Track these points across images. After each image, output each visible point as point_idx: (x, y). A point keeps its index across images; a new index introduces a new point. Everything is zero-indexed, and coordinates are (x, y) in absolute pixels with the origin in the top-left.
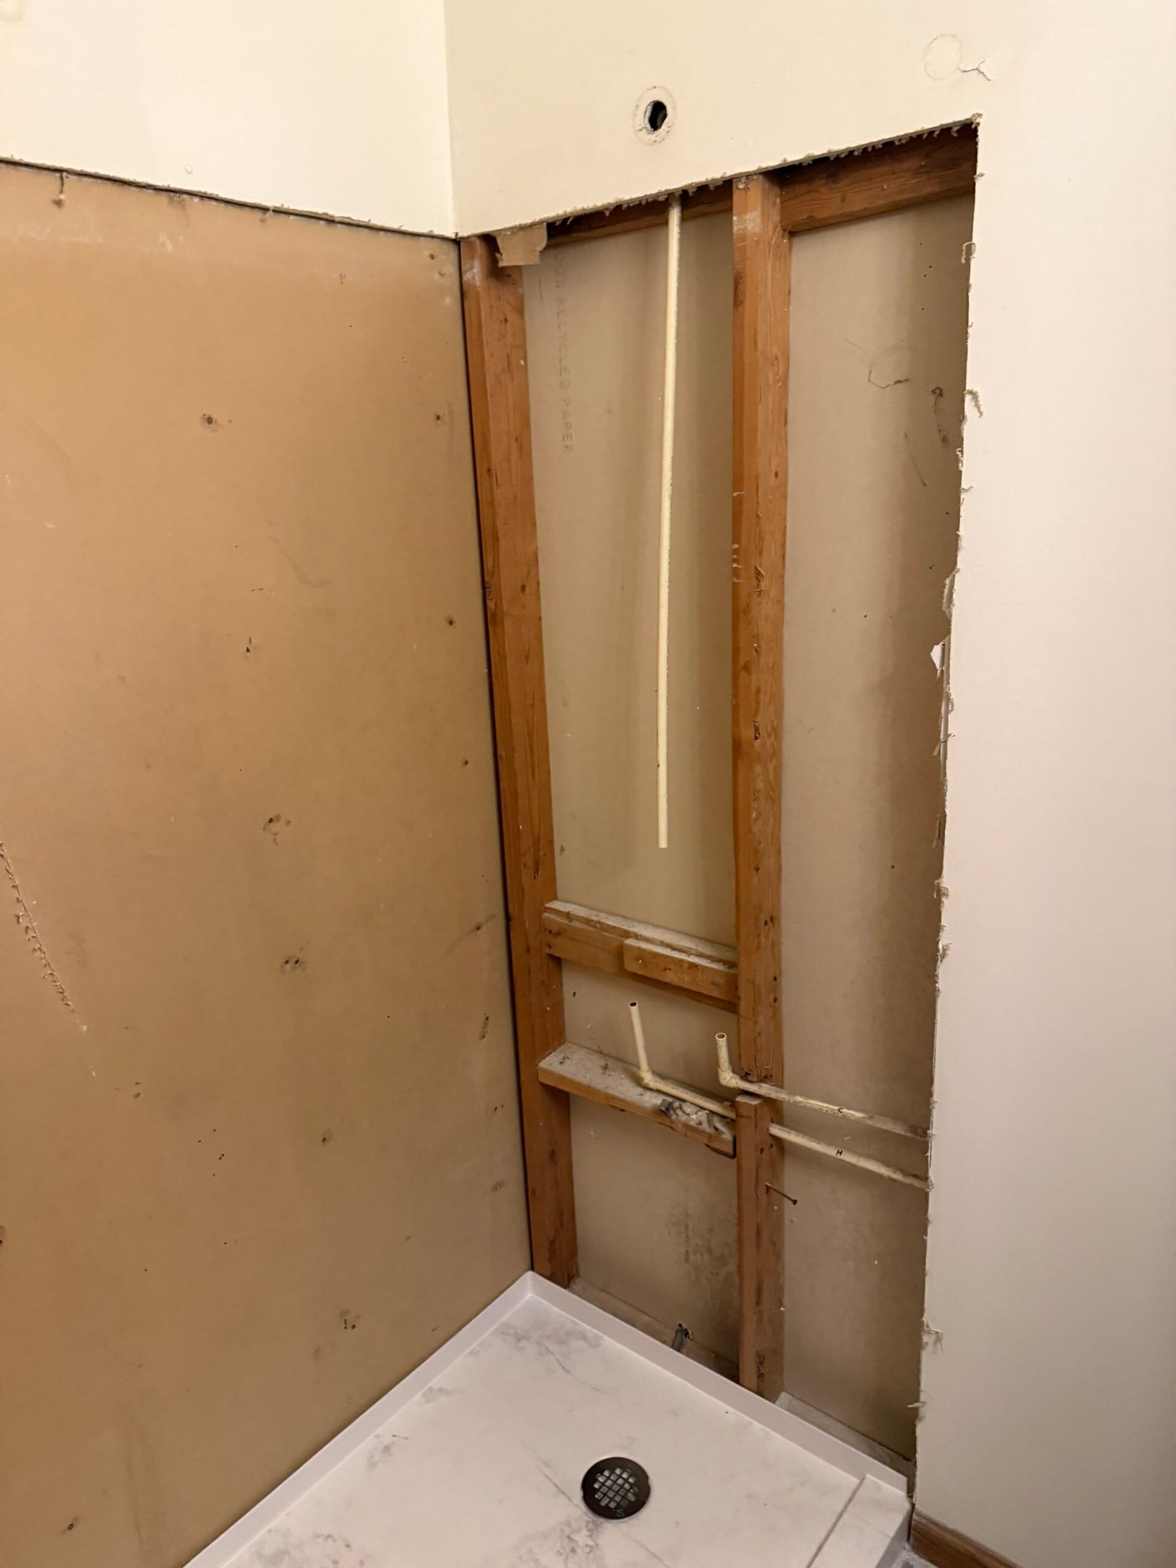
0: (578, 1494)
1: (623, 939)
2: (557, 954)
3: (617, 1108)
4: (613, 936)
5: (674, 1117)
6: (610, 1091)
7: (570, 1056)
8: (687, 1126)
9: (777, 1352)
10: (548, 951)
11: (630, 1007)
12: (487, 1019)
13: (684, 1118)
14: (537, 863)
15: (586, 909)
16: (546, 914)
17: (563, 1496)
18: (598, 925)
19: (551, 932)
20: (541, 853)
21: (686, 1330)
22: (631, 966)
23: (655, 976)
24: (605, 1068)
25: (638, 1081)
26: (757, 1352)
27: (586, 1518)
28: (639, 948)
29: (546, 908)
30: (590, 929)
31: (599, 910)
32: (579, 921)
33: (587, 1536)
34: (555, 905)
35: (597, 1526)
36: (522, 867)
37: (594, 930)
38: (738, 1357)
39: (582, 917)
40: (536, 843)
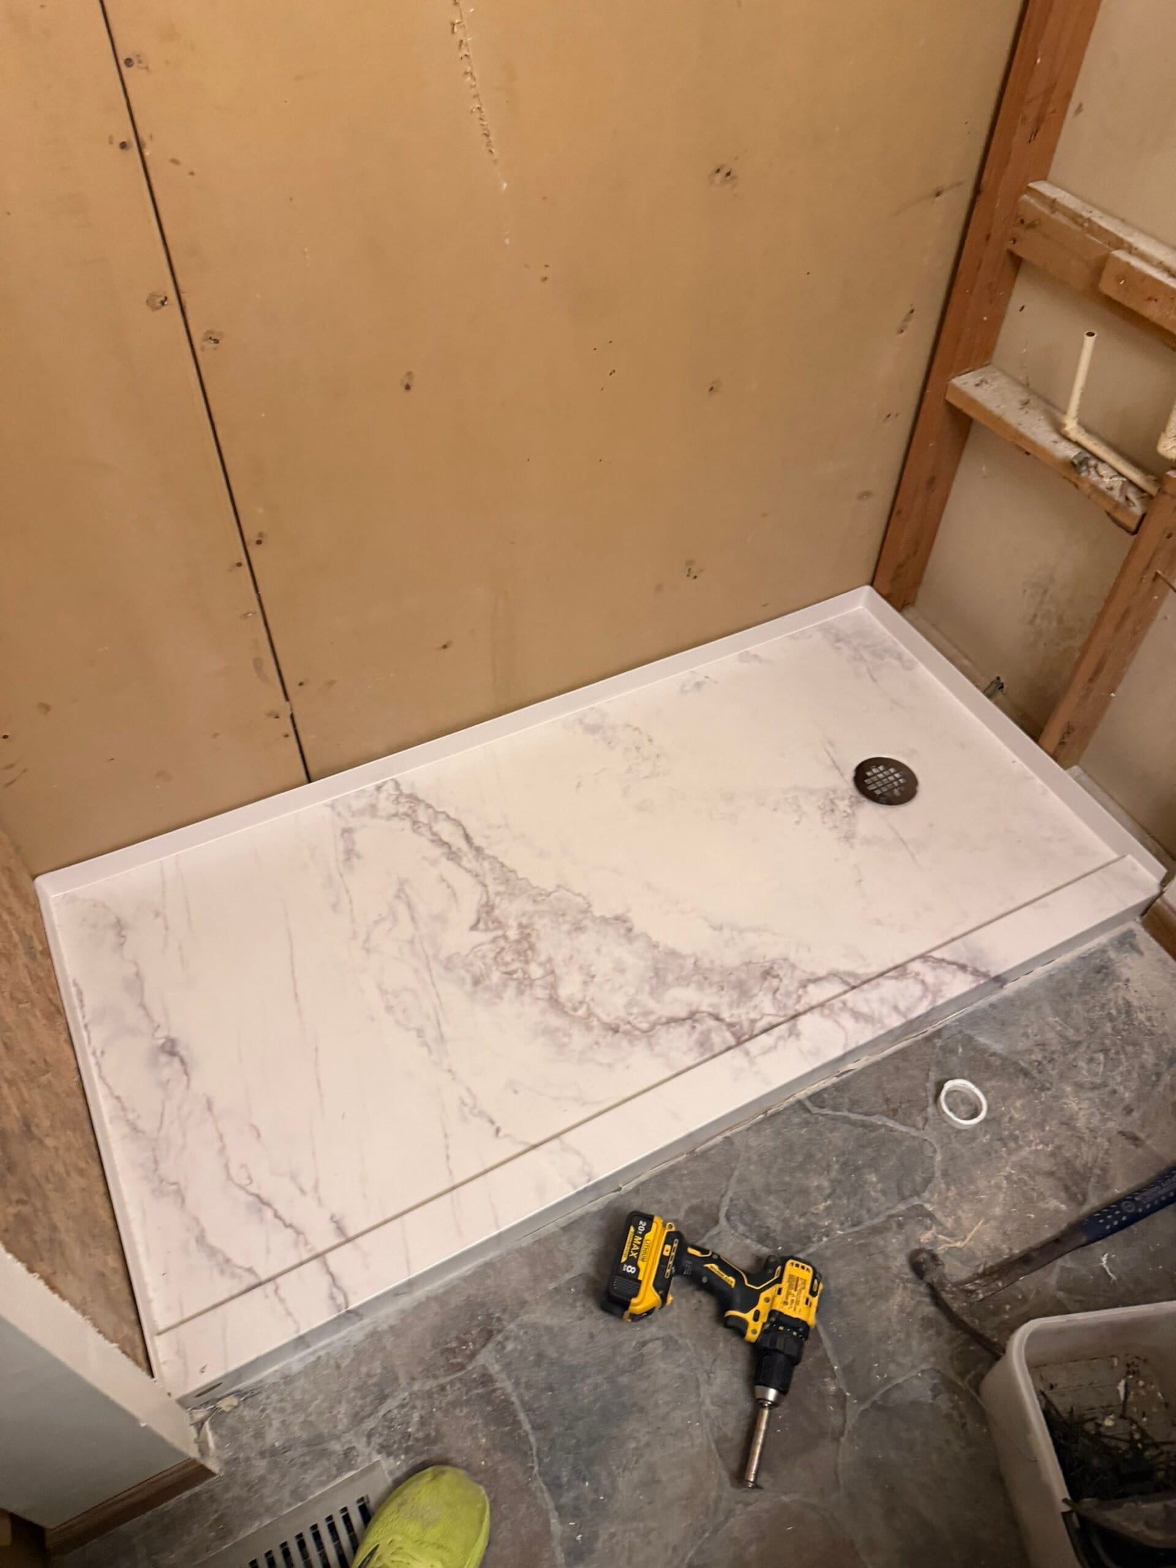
0: (850, 774)
1: (1111, 249)
2: (1019, 253)
3: (1023, 450)
4: (1100, 242)
5: (1083, 474)
6: (1022, 429)
7: (989, 381)
8: (1094, 488)
9: (1088, 730)
10: (1009, 245)
11: (1085, 336)
12: (912, 311)
13: (1094, 477)
14: (1039, 120)
15: (1079, 201)
16: (1025, 197)
17: (836, 772)
18: (1086, 225)
19: (1022, 221)
20: (1050, 109)
21: (1002, 684)
22: (1108, 287)
23: (1132, 305)
24: (1026, 403)
25: (1058, 428)
26: (1069, 722)
27: (851, 793)
28: (1128, 264)
29: (1029, 189)
30: (1074, 227)
31: (1095, 206)
32: (1065, 214)
33: (847, 805)
34: (1042, 187)
35: (859, 802)
36: (1020, 121)
37: (1079, 229)
38: (1046, 722)
39: (1070, 209)
40: (1049, 91)
